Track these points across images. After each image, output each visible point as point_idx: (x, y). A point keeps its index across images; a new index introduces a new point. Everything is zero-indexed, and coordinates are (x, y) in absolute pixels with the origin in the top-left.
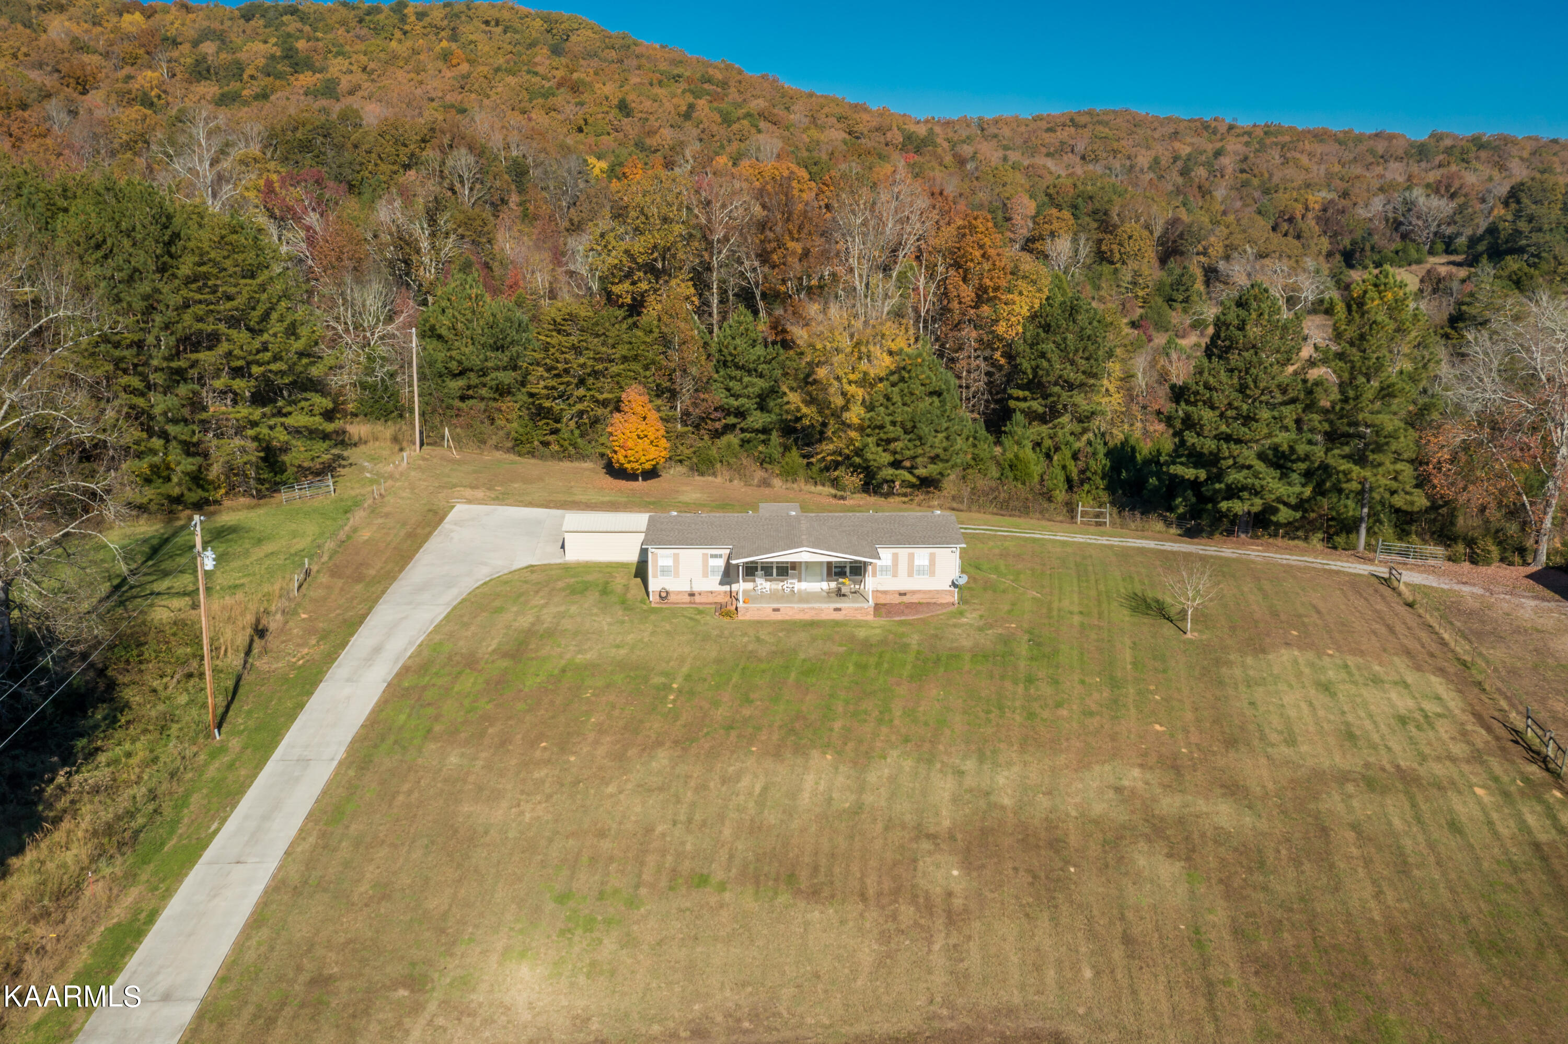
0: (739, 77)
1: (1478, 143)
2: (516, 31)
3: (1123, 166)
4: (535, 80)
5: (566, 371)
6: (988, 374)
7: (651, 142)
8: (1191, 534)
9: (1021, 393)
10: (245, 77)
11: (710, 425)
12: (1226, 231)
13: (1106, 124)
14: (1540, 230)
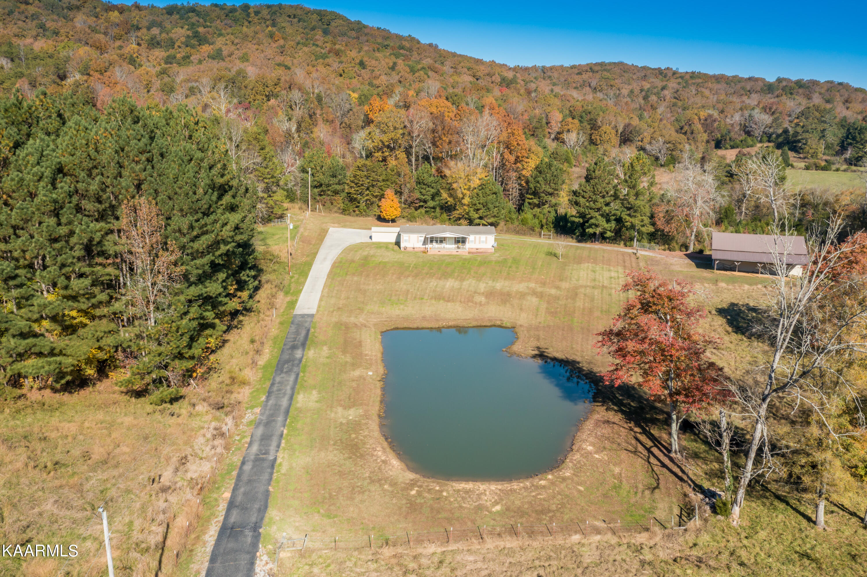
0: (418, 46)
1: (799, 84)
2: (304, 21)
3: (615, 94)
4: (318, 49)
5: (362, 185)
6: (520, 190)
7: (376, 82)
8: (579, 241)
9: (530, 197)
10: (176, 46)
11: (414, 205)
12: (652, 130)
13: (608, 71)
14: (808, 132)
